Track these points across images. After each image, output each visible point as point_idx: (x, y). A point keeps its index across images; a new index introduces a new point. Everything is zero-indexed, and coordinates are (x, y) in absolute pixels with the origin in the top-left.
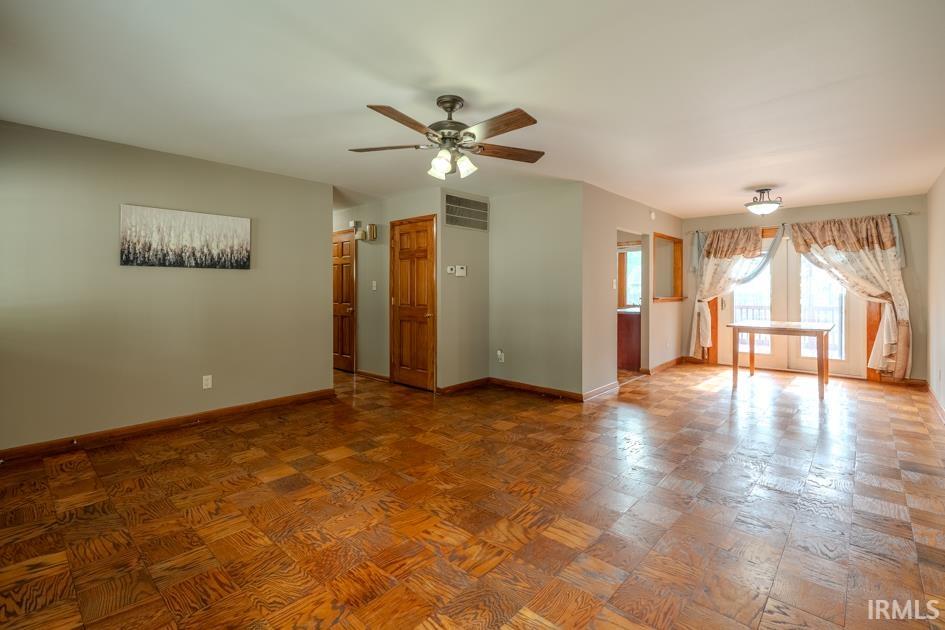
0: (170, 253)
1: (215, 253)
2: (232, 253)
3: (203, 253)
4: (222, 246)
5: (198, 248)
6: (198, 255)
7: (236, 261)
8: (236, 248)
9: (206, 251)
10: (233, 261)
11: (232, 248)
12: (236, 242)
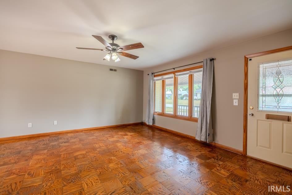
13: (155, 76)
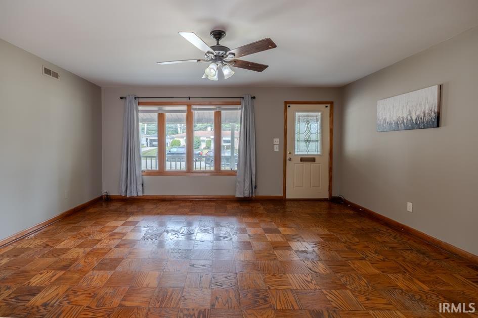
0: (393, 122)
1: (414, 118)
2: (424, 116)
3: (407, 119)
4: (418, 113)
5: (405, 117)
6: (405, 121)
7: (427, 122)
8: (427, 112)
9: (409, 118)
10: (425, 122)
11: (424, 113)
12: (427, 107)
13: (140, 104)
